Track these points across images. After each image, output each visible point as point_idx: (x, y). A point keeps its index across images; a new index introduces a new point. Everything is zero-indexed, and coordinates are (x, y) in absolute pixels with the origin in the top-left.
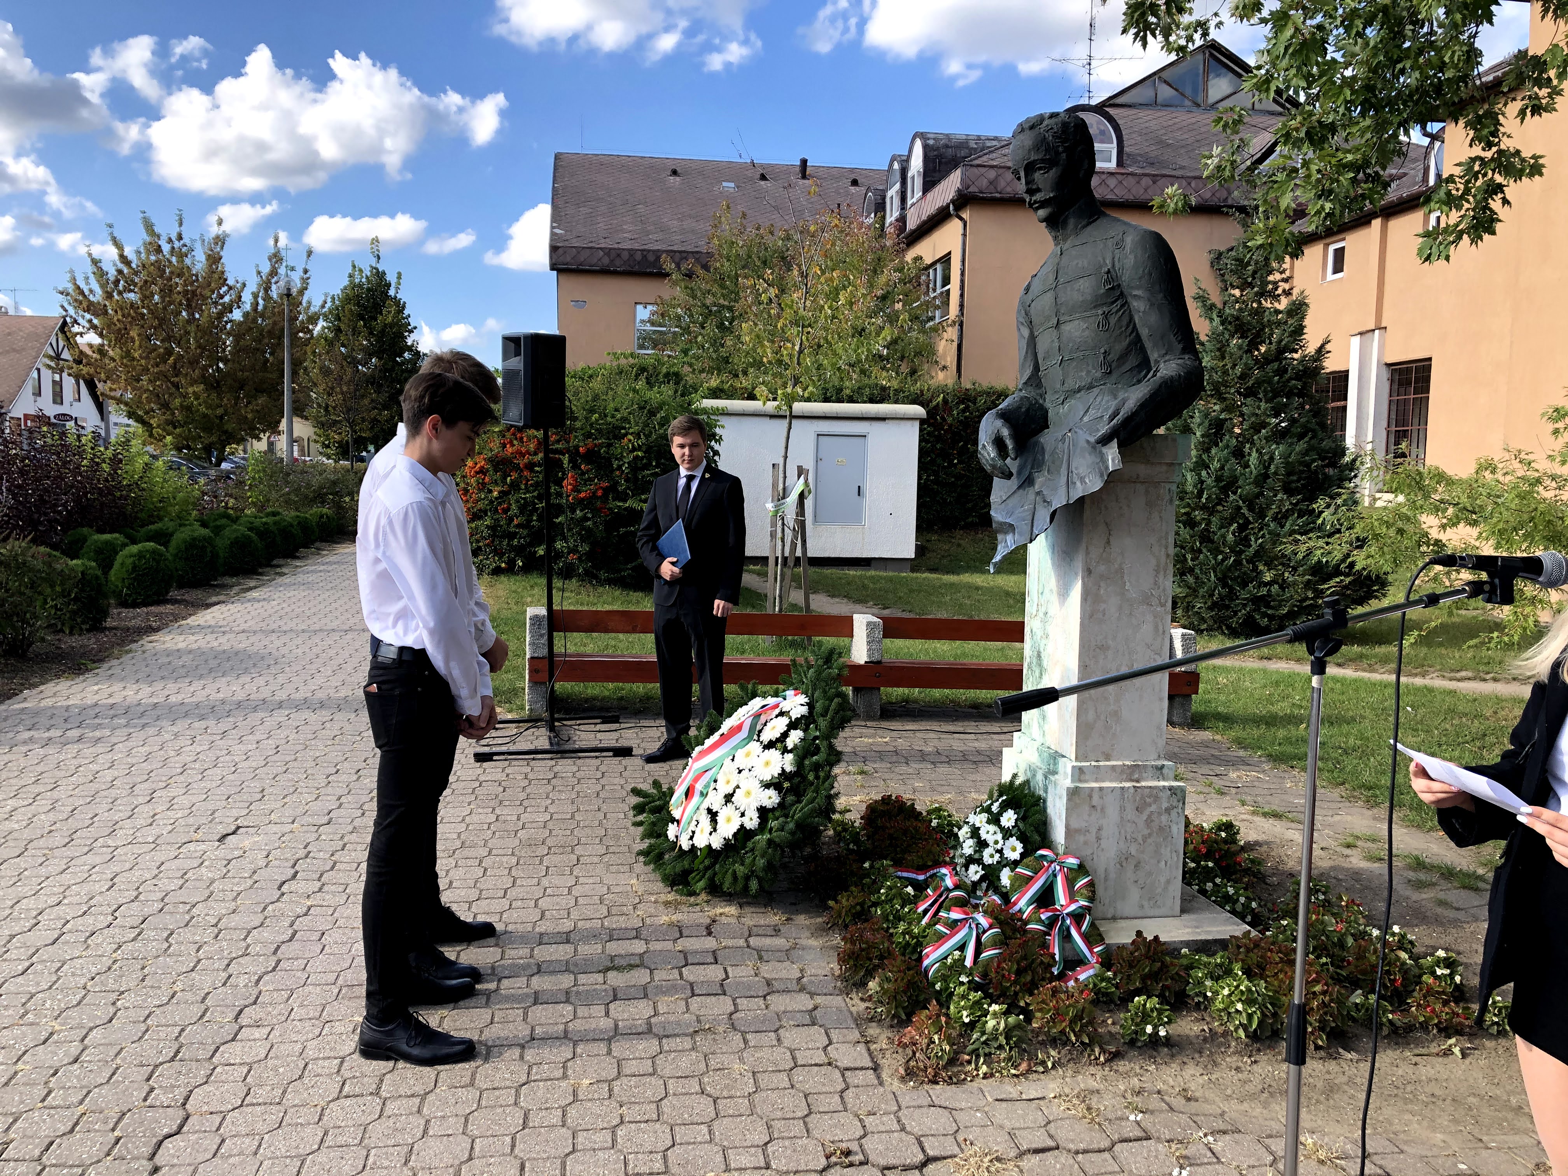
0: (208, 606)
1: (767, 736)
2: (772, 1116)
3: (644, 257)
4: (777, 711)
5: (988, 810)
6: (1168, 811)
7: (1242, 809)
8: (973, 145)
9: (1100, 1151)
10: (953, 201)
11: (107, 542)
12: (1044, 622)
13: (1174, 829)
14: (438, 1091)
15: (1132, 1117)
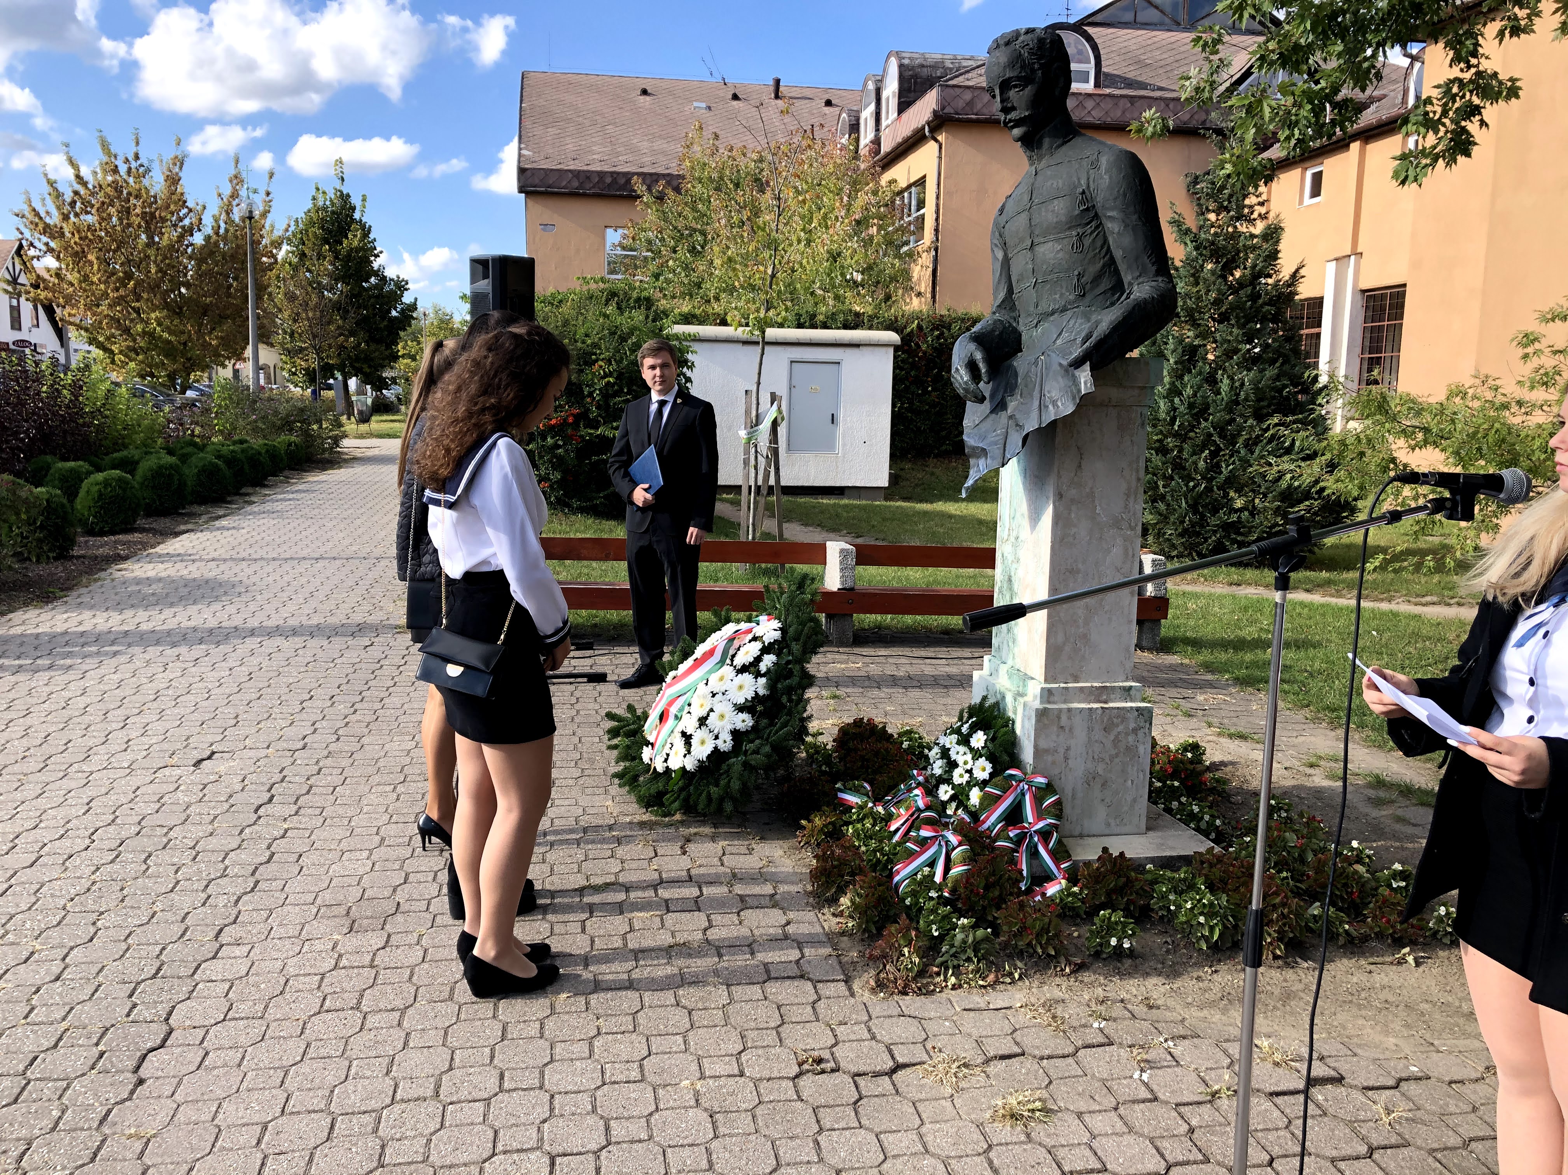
0: (177, 534)
1: (740, 660)
2: (746, 1026)
3: (615, 181)
4: (750, 636)
5: (958, 731)
6: (1135, 731)
7: (1209, 731)
8: (948, 64)
9: (1064, 1057)
10: (928, 123)
11: (72, 470)
12: (1015, 546)
13: (1141, 749)
14: (417, 1005)
15: (1096, 1025)
